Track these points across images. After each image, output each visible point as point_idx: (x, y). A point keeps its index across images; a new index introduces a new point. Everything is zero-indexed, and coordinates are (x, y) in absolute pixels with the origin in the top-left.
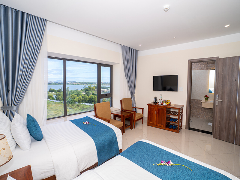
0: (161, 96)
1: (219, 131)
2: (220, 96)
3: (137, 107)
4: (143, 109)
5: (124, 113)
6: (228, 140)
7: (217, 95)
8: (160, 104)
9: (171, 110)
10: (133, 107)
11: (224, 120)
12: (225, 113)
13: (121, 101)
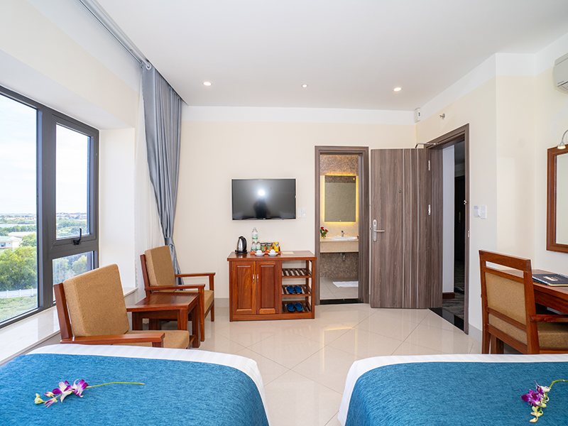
0: (255, 233)
1: (381, 291)
2: (379, 222)
3: (183, 272)
4: (211, 276)
5: (154, 298)
6: (394, 305)
7: (375, 221)
8: (259, 253)
9: (285, 266)
10: (176, 276)
11: (387, 267)
12: (387, 254)
13: (144, 258)
